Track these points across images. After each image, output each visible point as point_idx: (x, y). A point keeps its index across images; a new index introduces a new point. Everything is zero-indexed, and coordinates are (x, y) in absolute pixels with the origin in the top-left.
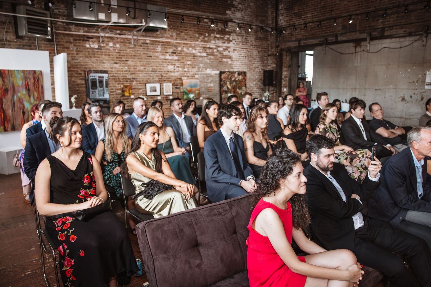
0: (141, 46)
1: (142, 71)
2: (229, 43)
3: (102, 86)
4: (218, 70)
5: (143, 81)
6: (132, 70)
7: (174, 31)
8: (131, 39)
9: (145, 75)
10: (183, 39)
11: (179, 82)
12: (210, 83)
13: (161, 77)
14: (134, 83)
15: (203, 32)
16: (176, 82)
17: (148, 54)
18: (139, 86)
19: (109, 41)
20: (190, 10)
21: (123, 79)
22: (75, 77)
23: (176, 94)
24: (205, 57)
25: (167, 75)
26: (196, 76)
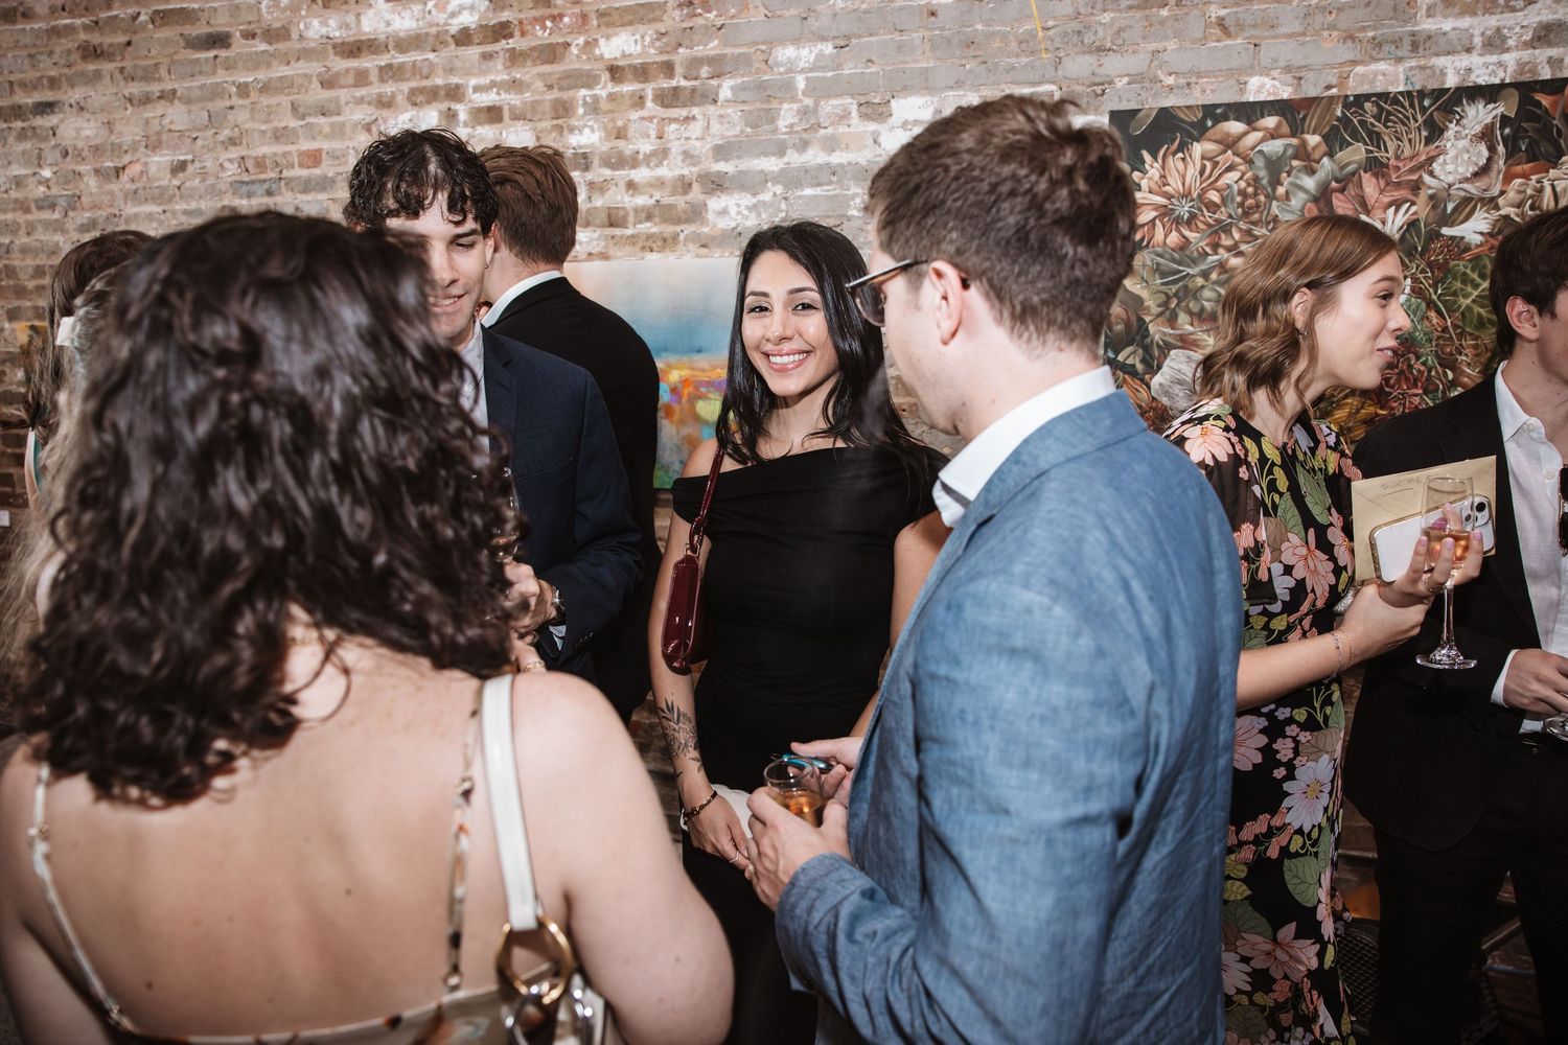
26: (715, 203)
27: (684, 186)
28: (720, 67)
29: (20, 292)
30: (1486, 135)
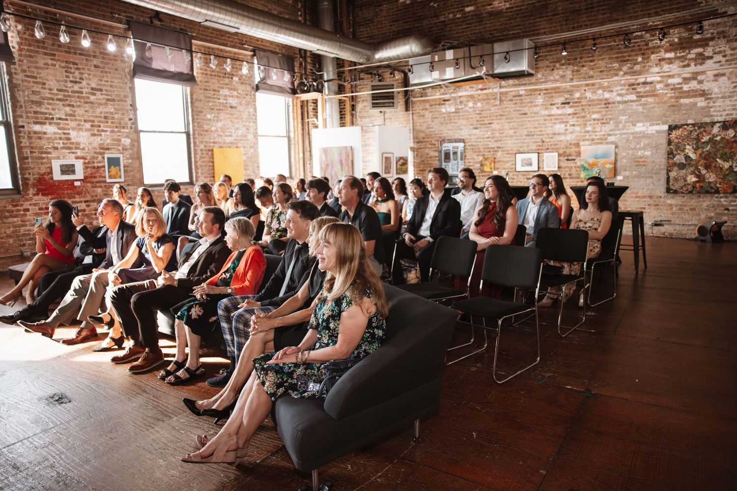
0: (511, 100)
1: (512, 136)
2: (701, 64)
3: (455, 159)
4: (664, 123)
5: (512, 150)
6: (497, 134)
7: (567, 68)
8: (496, 93)
9: (516, 142)
10: (584, 78)
11: (573, 150)
12: (644, 149)
13: (541, 144)
14: (499, 154)
15: (629, 56)
16: (568, 151)
17: (521, 110)
18: (506, 157)
19: (468, 101)
20: (602, 24)
21: (485, 148)
22: (429, 148)
23: (567, 169)
24: (632, 101)
25: (552, 140)
26: (609, 138)
27: (604, 135)
28: (611, 119)
29: (480, 152)
30: (719, 127)
